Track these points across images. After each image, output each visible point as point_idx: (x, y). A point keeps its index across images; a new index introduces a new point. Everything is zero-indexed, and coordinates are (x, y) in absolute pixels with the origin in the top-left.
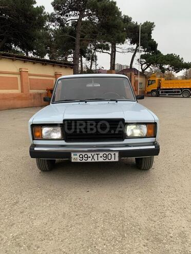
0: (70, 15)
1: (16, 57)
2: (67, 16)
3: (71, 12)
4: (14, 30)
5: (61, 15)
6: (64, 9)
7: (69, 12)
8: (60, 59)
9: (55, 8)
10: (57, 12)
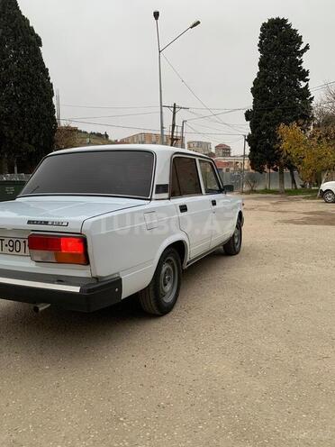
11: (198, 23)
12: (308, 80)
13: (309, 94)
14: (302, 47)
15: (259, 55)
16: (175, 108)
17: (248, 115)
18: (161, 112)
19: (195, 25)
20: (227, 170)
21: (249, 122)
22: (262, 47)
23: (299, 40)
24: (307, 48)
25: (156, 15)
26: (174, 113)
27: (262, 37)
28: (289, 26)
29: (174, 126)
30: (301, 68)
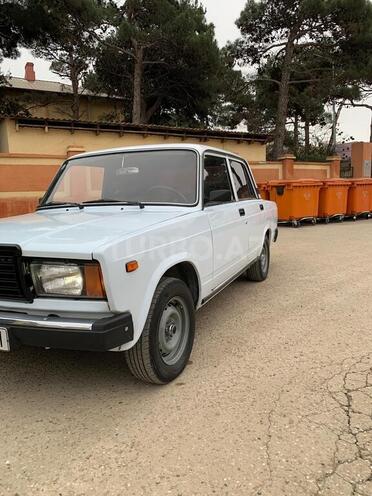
0: (272, 39)
1: (149, 130)
2: (267, 41)
3: (274, 33)
4: (171, 84)
5: (255, 40)
6: (260, 27)
7: (270, 32)
8: (269, 128)
9: (242, 31)
10: (248, 36)
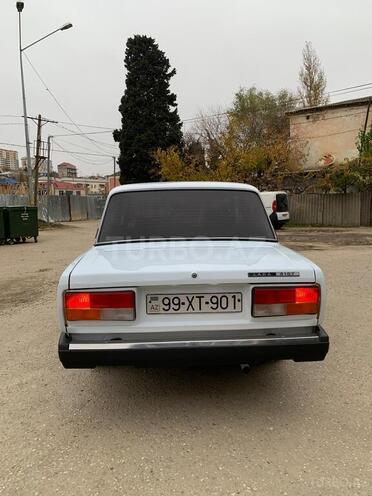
11: (70, 26)
12: (176, 105)
13: (178, 119)
14: (170, 71)
15: (126, 71)
16: (40, 120)
17: (117, 135)
18: (26, 125)
19: (66, 28)
20: (79, 193)
21: (118, 143)
22: (129, 63)
23: (166, 63)
24: (174, 72)
25: (20, 6)
26: (39, 127)
27: (129, 53)
28: (156, 47)
29: (39, 141)
30: (169, 91)
